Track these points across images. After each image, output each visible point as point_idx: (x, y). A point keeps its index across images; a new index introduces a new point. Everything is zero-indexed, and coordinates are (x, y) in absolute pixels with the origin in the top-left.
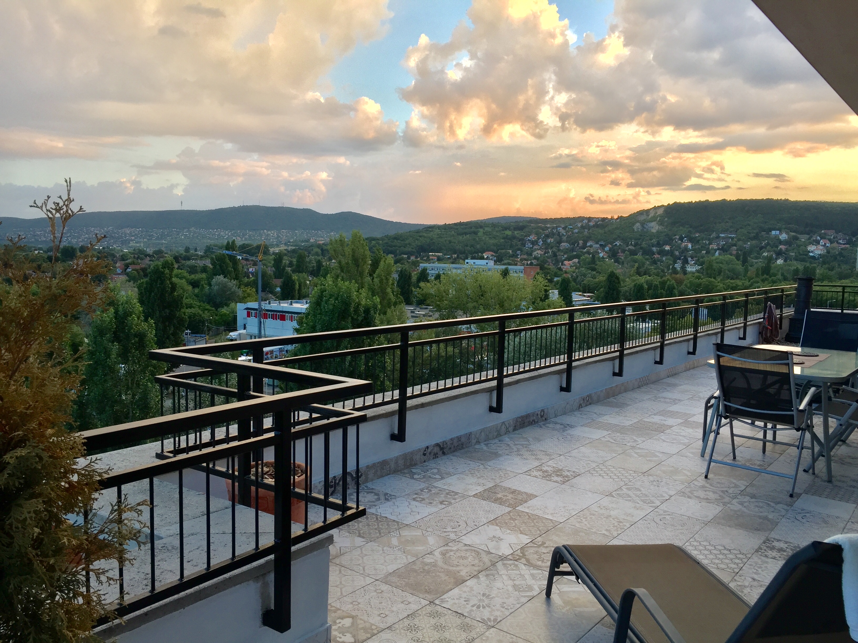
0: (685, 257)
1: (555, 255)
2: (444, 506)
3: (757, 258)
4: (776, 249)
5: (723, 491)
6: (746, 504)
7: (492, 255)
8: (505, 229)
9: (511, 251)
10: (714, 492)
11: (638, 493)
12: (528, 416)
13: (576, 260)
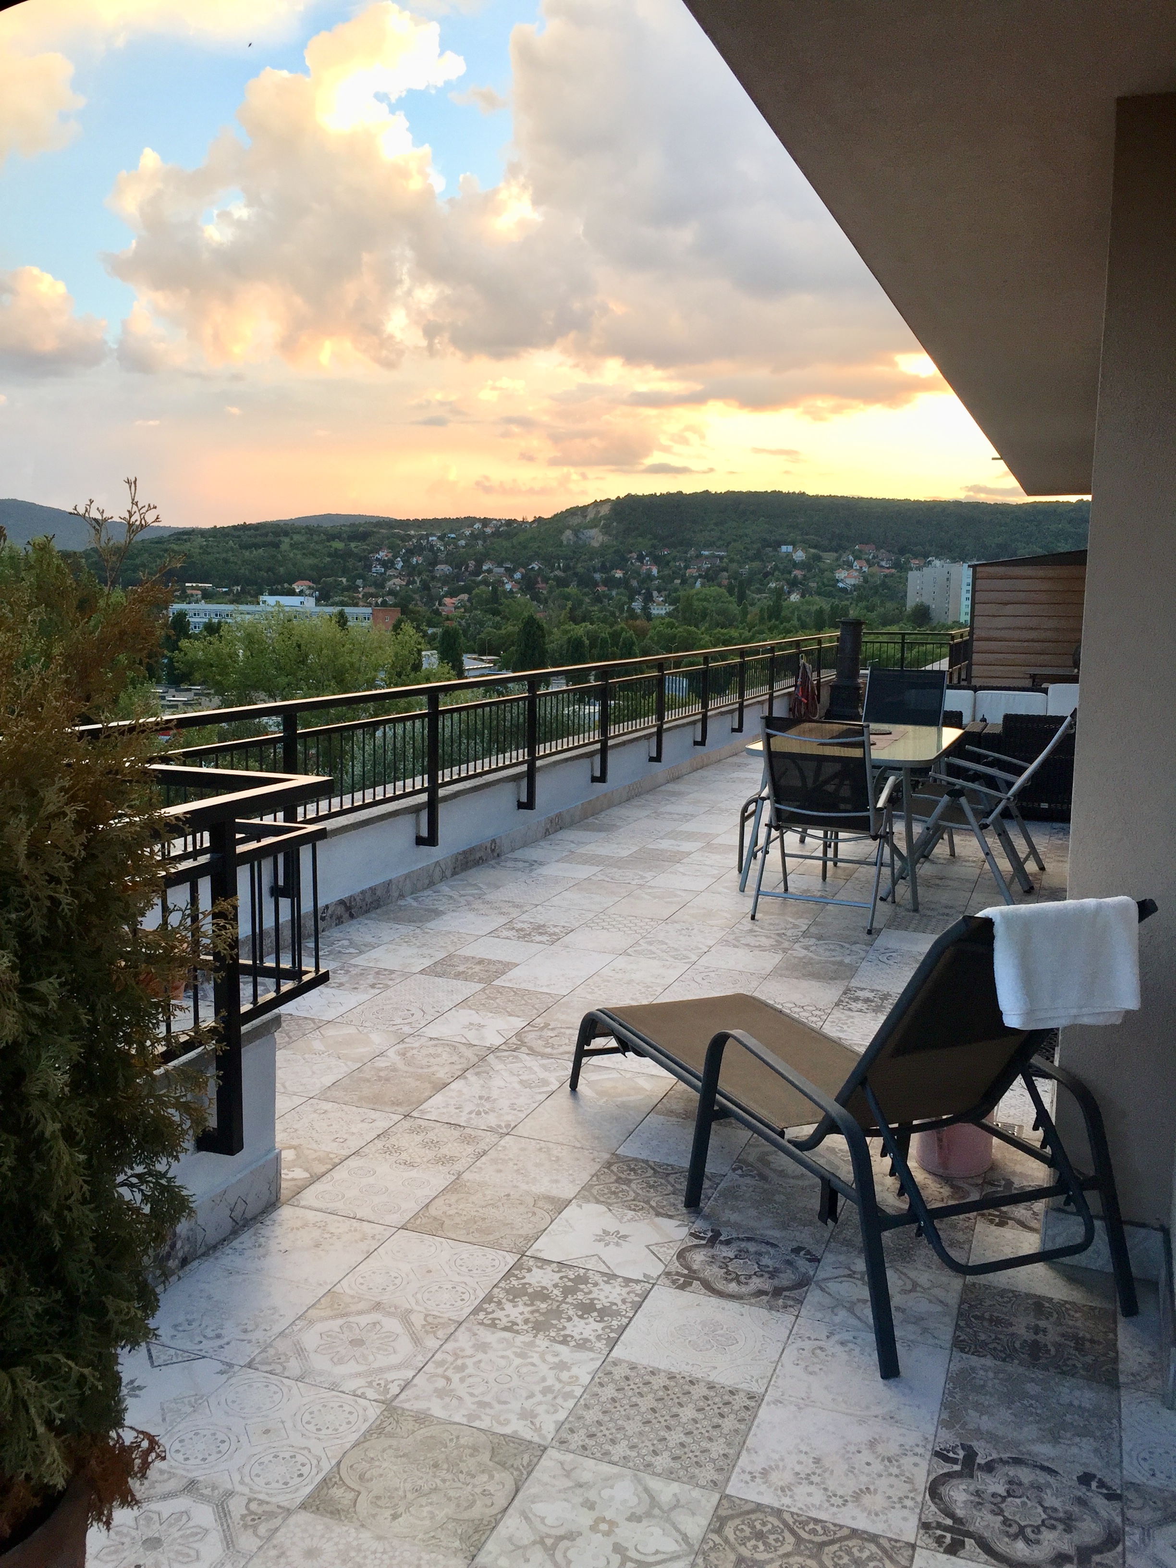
0: (648, 589)
1: (426, 587)
2: (378, 991)
3: (759, 591)
4: (788, 576)
5: (778, 935)
6: (812, 949)
7: (310, 588)
8: (332, 537)
9: (344, 580)
10: (768, 937)
11: (665, 947)
12: (472, 850)
13: (465, 597)
